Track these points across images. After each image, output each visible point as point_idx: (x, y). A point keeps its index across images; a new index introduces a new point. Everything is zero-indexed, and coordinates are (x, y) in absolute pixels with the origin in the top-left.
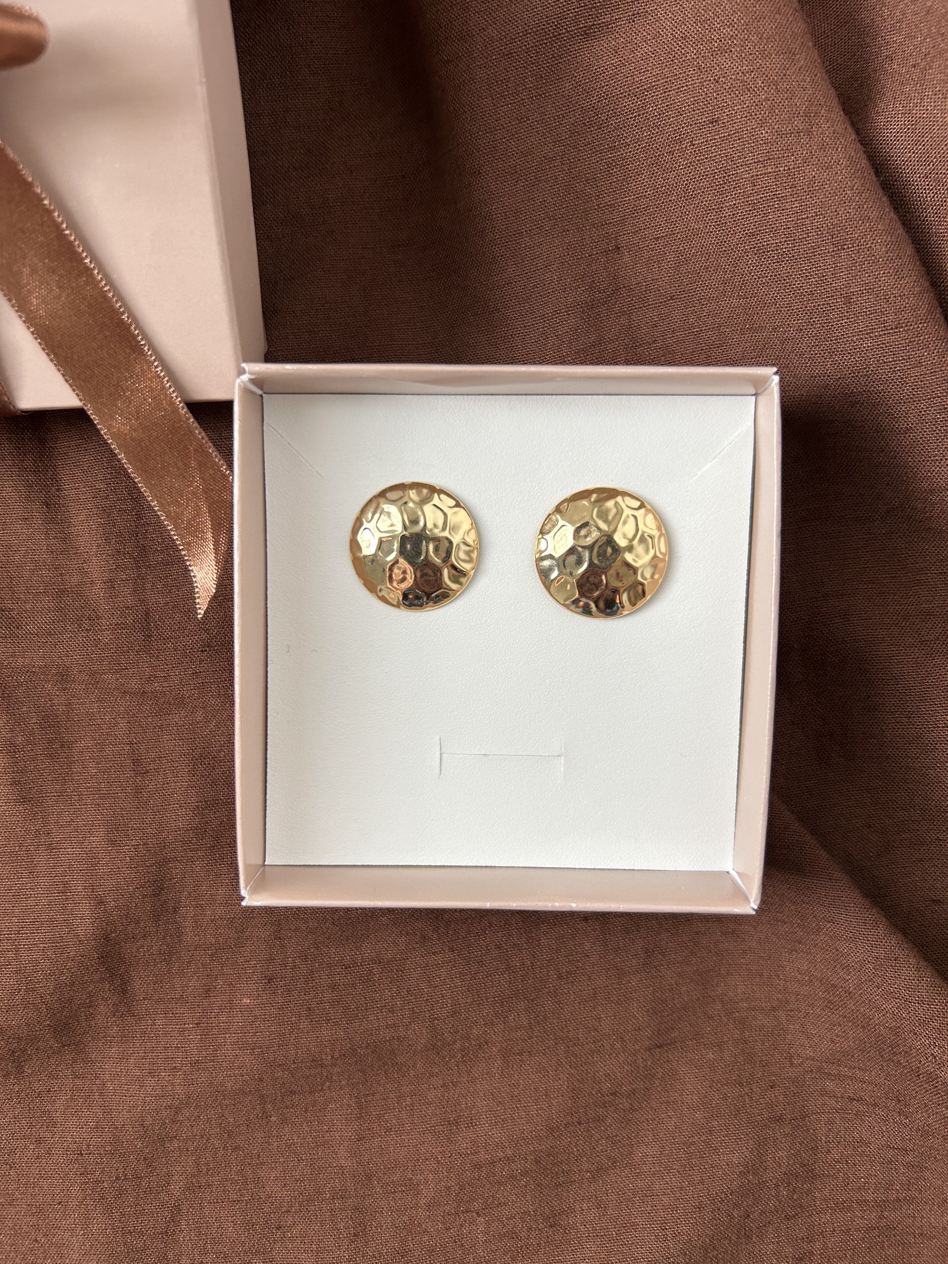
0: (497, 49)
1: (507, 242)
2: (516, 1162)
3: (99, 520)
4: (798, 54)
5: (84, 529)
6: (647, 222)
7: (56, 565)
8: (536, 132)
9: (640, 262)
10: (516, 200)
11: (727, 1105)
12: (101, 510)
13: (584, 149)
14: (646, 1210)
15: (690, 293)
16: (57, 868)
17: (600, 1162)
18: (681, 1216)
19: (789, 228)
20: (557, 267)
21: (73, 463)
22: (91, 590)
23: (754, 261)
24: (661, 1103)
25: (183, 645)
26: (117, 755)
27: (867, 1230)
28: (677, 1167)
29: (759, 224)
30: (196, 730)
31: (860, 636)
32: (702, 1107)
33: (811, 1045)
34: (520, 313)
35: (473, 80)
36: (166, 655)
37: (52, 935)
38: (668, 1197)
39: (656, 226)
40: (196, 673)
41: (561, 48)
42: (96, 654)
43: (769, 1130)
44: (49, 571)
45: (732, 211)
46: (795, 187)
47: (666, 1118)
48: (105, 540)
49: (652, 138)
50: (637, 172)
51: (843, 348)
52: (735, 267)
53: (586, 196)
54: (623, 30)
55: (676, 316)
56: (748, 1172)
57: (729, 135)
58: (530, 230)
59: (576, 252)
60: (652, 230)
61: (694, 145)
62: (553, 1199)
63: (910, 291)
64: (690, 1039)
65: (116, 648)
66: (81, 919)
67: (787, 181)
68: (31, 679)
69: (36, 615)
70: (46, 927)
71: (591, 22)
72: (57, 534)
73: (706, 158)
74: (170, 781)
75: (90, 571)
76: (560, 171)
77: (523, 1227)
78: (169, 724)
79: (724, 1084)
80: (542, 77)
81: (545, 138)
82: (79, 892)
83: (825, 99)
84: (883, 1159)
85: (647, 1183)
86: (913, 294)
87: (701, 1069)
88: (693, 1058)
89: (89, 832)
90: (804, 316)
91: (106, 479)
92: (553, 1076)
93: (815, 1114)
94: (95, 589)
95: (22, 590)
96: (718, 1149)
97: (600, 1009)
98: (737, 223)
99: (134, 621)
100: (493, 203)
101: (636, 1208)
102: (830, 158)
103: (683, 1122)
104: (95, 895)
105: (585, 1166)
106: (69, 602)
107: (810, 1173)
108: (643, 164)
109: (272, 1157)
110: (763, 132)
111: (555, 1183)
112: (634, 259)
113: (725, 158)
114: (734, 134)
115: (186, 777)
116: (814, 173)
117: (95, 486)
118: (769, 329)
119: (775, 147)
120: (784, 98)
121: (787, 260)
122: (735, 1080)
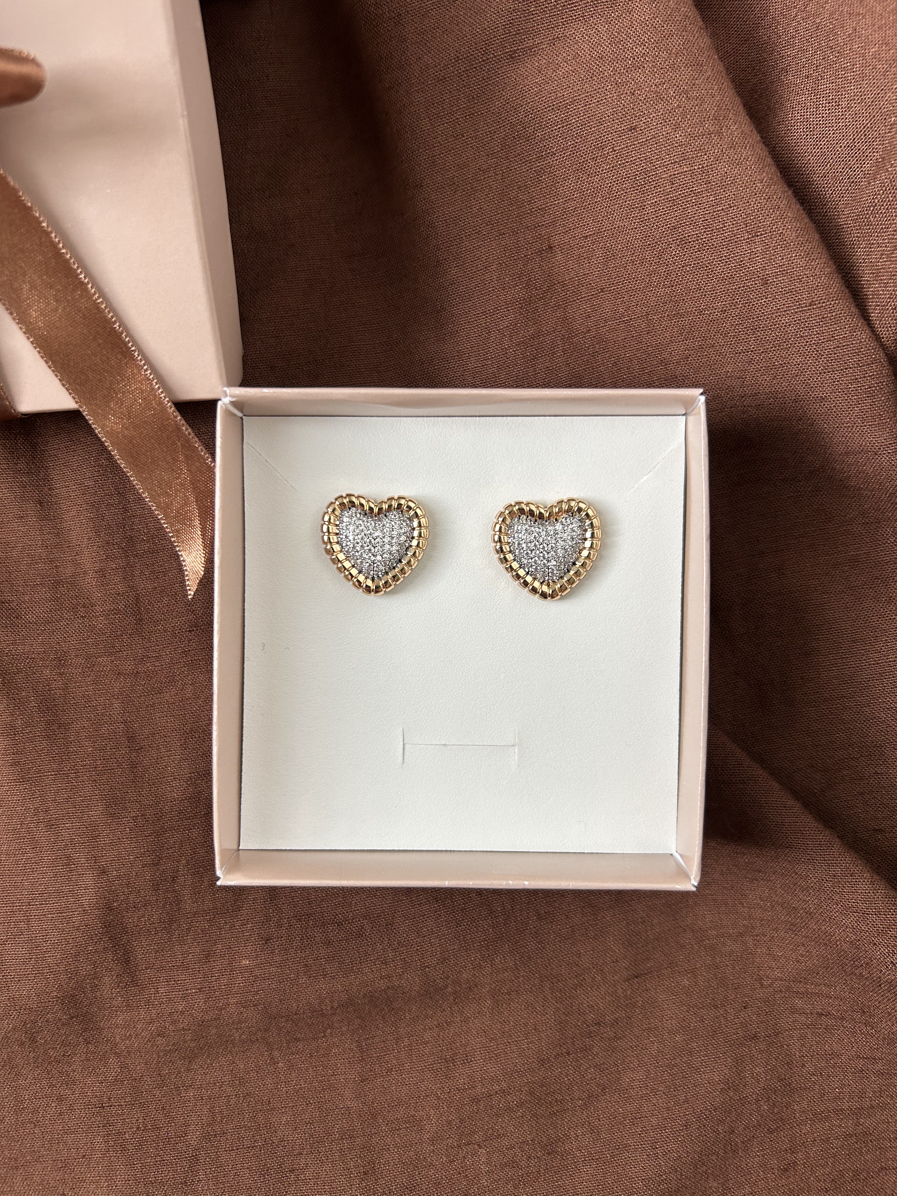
0: (433, 75)
1: (449, 247)
2: (512, 1094)
3: (89, 515)
4: (705, 66)
5: (75, 523)
6: (576, 222)
7: (50, 558)
8: (471, 147)
9: (572, 259)
10: (455, 209)
11: (704, 1027)
12: (91, 506)
13: (515, 160)
14: (637, 1132)
15: (619, 285)
16: (58, 843)
17: (591, 1090)
18: (669, 1135)
19: (706, 220)
20: (495, 268)
21: (62, 464)
22: (84, 579)
23: (678, 252)
24: (643, 1030)
25: (172, 626)
26: (112, 733)
27: (846, 1138)
28: (662, 1089)
29: (679, 218)
30: (186, 707)
31: (795, 587)
32: (681, 1031)
33: (778, 966)
34: (464, 310)
35: (412, 104)
36: (157, 636)
37: (59, 906)
38: (656, 1118)
39: (584, 225)
40: (186, 651)
41: (490, 71)
42: (92, 639)
43: (745, 1047)
44: (45, 564)
45: (654, 208)
46: (710, 183)
47: (649, 1044)
48: (95, 533)
49: (576, 146)
50: (563, 178)
51: (764, 324)
52: (660, 259)
53: (519, 202)
54: (545, 52)
55: (607, 307)
56: (729, 1089)
57: (647, 140)
58: (469, 235)
59: (513, 254)
60: (580, 229)
61: (615, 151)
62: (549, 1128)
63: (821, 271)
64: (666, 968)
65: (110, 632)
66: (85, 890)
67: (702, 178)
68: (30, 665)
69: (34, 606)
70: (53, 898)
71: (515, 47)
72: (50, 529)
73: (627, 162)
74: (163, 755)
75: (83, 562)
76: (494, 181)
77: (523, 1156)
78: (161, 703)
79: (700, 1007)
80: (473, 98)
81: (479, 152)
82: (82, 864)
83: (732, 105)
84: (855, 1069)
85: (636, 1106)
86: (824, 274)
87: (678, 995)
88: (670, 986)
89: (87, 807)
90: (727, 298)
91: (93, 477)
92: (540, 1012)
93: (787, 1030)
94: (88, 579)
95: (20, 583)
96: (699, 1069)
97: (579, 945)
98: (659, 219)
99: (125, 607)
100: (435, 212)
101: (627, 1130)
102: (739, 155)
103: (665, 1046)
104: (98, 865)
105: (577, 1094)
106: (64, 592)
107: (788, 1087)
108: (569, 170)
109: (281, 1103)
110: (678, 136)
111: (550, 1112)
112: (567, 256)
113: (644, 161)
114: (651, 139)
115: (179, 750)
116: (725, 169)
117: (84, 484)
118: (695, 313)
119: (689, 149)
120: (695, 105)
121: (708, 249)
122: (710, 1003)
